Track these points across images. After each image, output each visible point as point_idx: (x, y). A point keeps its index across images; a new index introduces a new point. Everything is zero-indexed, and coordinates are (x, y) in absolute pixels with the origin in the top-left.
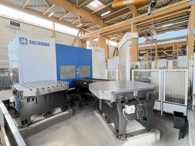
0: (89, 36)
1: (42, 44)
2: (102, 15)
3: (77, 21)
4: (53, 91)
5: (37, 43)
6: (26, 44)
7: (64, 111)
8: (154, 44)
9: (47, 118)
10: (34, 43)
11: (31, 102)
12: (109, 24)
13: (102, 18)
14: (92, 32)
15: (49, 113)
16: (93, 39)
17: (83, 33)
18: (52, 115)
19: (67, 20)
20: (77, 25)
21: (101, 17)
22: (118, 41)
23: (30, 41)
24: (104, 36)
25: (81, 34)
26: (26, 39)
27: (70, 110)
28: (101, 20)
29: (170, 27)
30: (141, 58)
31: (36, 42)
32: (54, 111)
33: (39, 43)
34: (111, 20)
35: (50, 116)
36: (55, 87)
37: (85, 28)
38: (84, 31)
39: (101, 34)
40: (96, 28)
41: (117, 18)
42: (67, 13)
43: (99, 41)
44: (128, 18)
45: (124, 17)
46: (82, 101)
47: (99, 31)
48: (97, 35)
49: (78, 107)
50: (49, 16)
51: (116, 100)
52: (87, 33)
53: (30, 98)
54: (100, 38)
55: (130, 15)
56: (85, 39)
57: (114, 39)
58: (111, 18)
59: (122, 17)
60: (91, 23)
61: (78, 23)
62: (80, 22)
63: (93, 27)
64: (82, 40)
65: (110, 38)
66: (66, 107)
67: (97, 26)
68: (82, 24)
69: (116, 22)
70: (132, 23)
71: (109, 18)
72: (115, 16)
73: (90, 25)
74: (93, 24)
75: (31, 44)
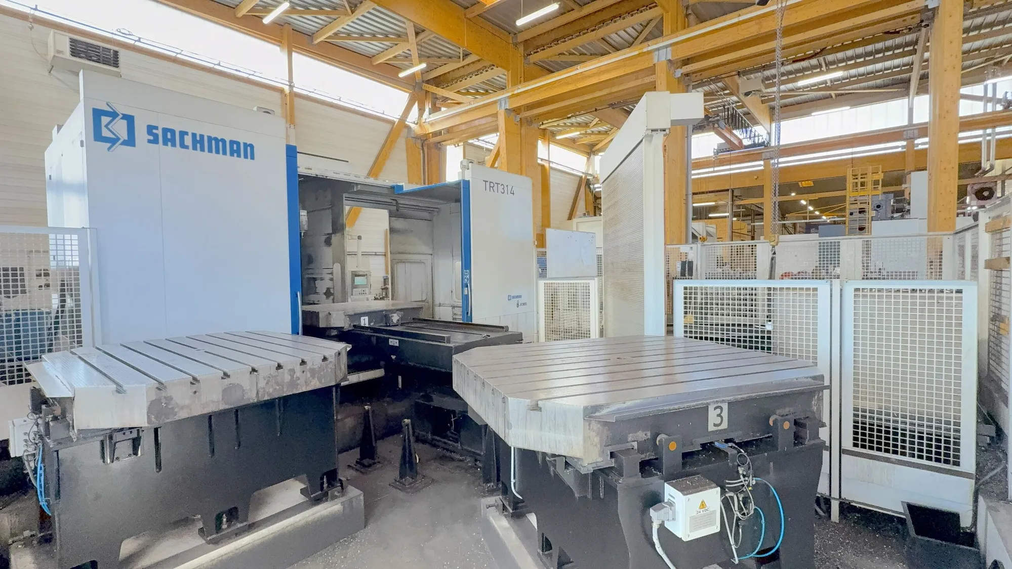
0: (457, 121)
1: (217, 145)
2: (520, 22)
3: (399, 50)
4: (251, 397)
5: (188, 140)
6: (131, 141)
7: (317, 501)
8: (757, 165)
9: (216, 543)
10: (170, 137)
11: (125, 460)
12: (548, 69)
13: (521, 38)
14: (469, 102)
15: (233, 514)
16: (477, 135)
17: (428, 107)
18: (252, 527)
19: (350, 43)
20: (401, 69)
21: (514, 32)
22: (591, 150)
23: (150, 129)
24: (530, 121)
25: (421, 110)
26: (130, 119)
27: (353, 492)
28: (516, 45)
29: (834, 85)
30: (698, 227)
31: (183, 134)
32: (261, 503)
33: (199, 142)
34: (562, 47)
35: (239, 534)
36: (262, 373)
37: (438, 81)
38: (435, 98)
39: (516, 111)
40: (489, 82)
41: (591, 36)
42: (354, 8)
43: (504, 145)
44: (642, 37)
45: (622, 33)
46: (418, 440)
47: (503, 100)
48: (495, 115)
49: (396, 474)
50: (267, 20)
51: (612, 455)
52: (448, 106)
53: (118, 437)
54: (507, 131)
55: (653, 24)
56: (439, 133)
57: (573, 140)
58: (563, 38)
59: (614, 36)
60: (469, 60)
61: (407, 57)
62: (415, 54)
63: (475, 81)
64: (423, 140)
65: (553, 134)
66: (332, 476)
67: (498, 74)
68: (423, 66)
69: (583, 58)
70: (663, 59)
71: (553, 36)
72: (581, 32)
73: (462, 72)
74: (479, 66)
75: (155, 141)
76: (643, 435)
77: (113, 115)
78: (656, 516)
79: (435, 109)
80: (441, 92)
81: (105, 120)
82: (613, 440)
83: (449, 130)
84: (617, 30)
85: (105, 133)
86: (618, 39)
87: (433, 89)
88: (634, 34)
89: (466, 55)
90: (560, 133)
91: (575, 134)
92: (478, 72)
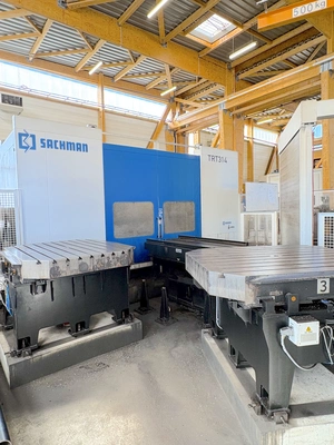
1: (70, 146)
2: (231, 57)
3: (161, 80)
4: (91, 269)
5: (58, 145)
7: (120, 323)
9: (76, 337)
11: (40, 295)
12: (251, 82)
13: (233, 65)
14: (202, 107)
15: (83, 325)
16: (207, 126)
17: (178, 111)
18: (90, 332)
19: (135, 79)
20: (162, 91)
21: (230, 62)
22: (280, 129)
23: (42, 140)
24: (238, 116)
25: (174, 114)
26: (33, 136)
27: (137, 321)
28: (230, 69)
32: (97, 321)
33: (62, 145)
34: (260, 68)
35: (85, 334)
36: (96, 258)
37: (183, 96)
38: (182, 105)
39: (230, 110)
40: (214, 94)
41: (278, 59)
42: (136, 59)
43: (222, 131)
44: (313, 56)
45: (300, 54)
46: (170, 300)
47: (222, 104)
48: (217, 113)
49: (159, 315)
50: (90, 73)
51: (261, 301)
52: (190, 110)
53: (38, 283)
54: (224, 123)
55: (320, 47)
56: (184, 127)
57: (269, 124)
58: (260, 62)
59: (294, 57)
60: (201, 81)
61: (165, 83)
62: (170, 81)
63: (205, 94)
64: (175, 131)
65: (255, 121)
66: (127, 312)
67: (219, 88)
68: (175, 88)
69: (274, 73)
70: (326, 70)
71: (254, 61)
72: (273, 56)
73: (198, 89)
74: (207, 84)
75: (44, 146)
76: (277, 293)
77: (27, 135)
78: (284, 333)
79: (182, 112)
80: (184, 102)
81: (23, 138)
82: (261, 294)
83: (189, 125)
84: (296, 53)
85: (24, 144)
86: (297, 58)
87: (180, 100)
88: (308, 54)
89: (200, 79)
90: (260, 120)
91: (270, 120)
92: (207, 88)
